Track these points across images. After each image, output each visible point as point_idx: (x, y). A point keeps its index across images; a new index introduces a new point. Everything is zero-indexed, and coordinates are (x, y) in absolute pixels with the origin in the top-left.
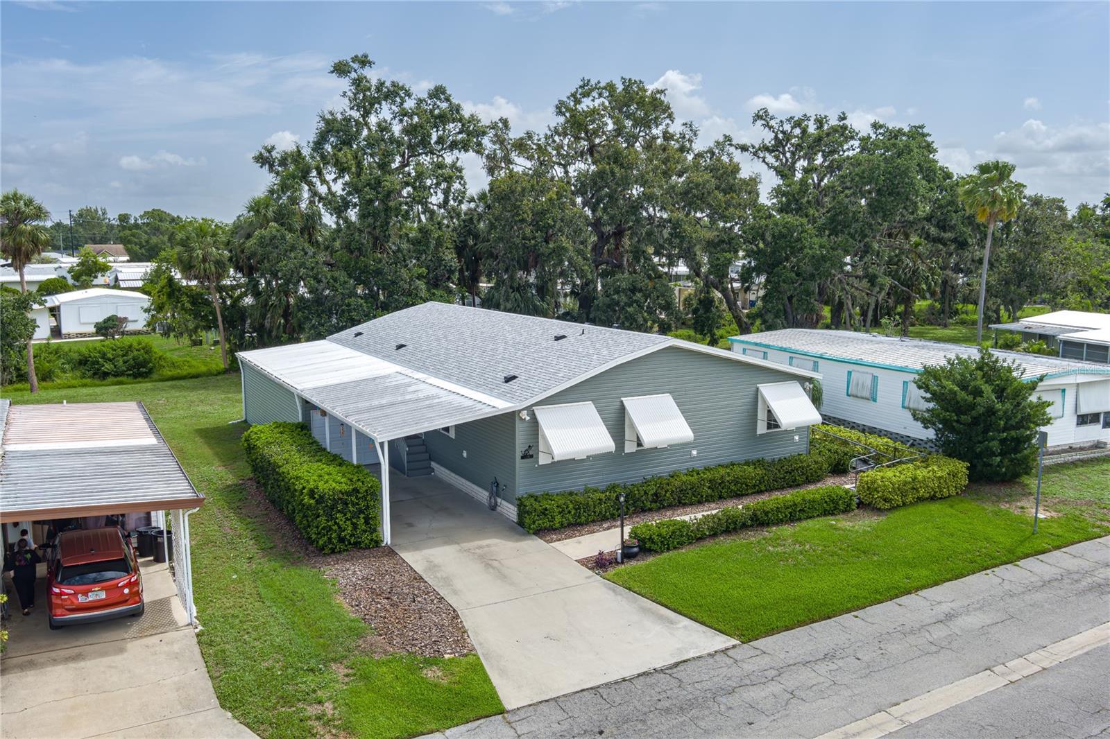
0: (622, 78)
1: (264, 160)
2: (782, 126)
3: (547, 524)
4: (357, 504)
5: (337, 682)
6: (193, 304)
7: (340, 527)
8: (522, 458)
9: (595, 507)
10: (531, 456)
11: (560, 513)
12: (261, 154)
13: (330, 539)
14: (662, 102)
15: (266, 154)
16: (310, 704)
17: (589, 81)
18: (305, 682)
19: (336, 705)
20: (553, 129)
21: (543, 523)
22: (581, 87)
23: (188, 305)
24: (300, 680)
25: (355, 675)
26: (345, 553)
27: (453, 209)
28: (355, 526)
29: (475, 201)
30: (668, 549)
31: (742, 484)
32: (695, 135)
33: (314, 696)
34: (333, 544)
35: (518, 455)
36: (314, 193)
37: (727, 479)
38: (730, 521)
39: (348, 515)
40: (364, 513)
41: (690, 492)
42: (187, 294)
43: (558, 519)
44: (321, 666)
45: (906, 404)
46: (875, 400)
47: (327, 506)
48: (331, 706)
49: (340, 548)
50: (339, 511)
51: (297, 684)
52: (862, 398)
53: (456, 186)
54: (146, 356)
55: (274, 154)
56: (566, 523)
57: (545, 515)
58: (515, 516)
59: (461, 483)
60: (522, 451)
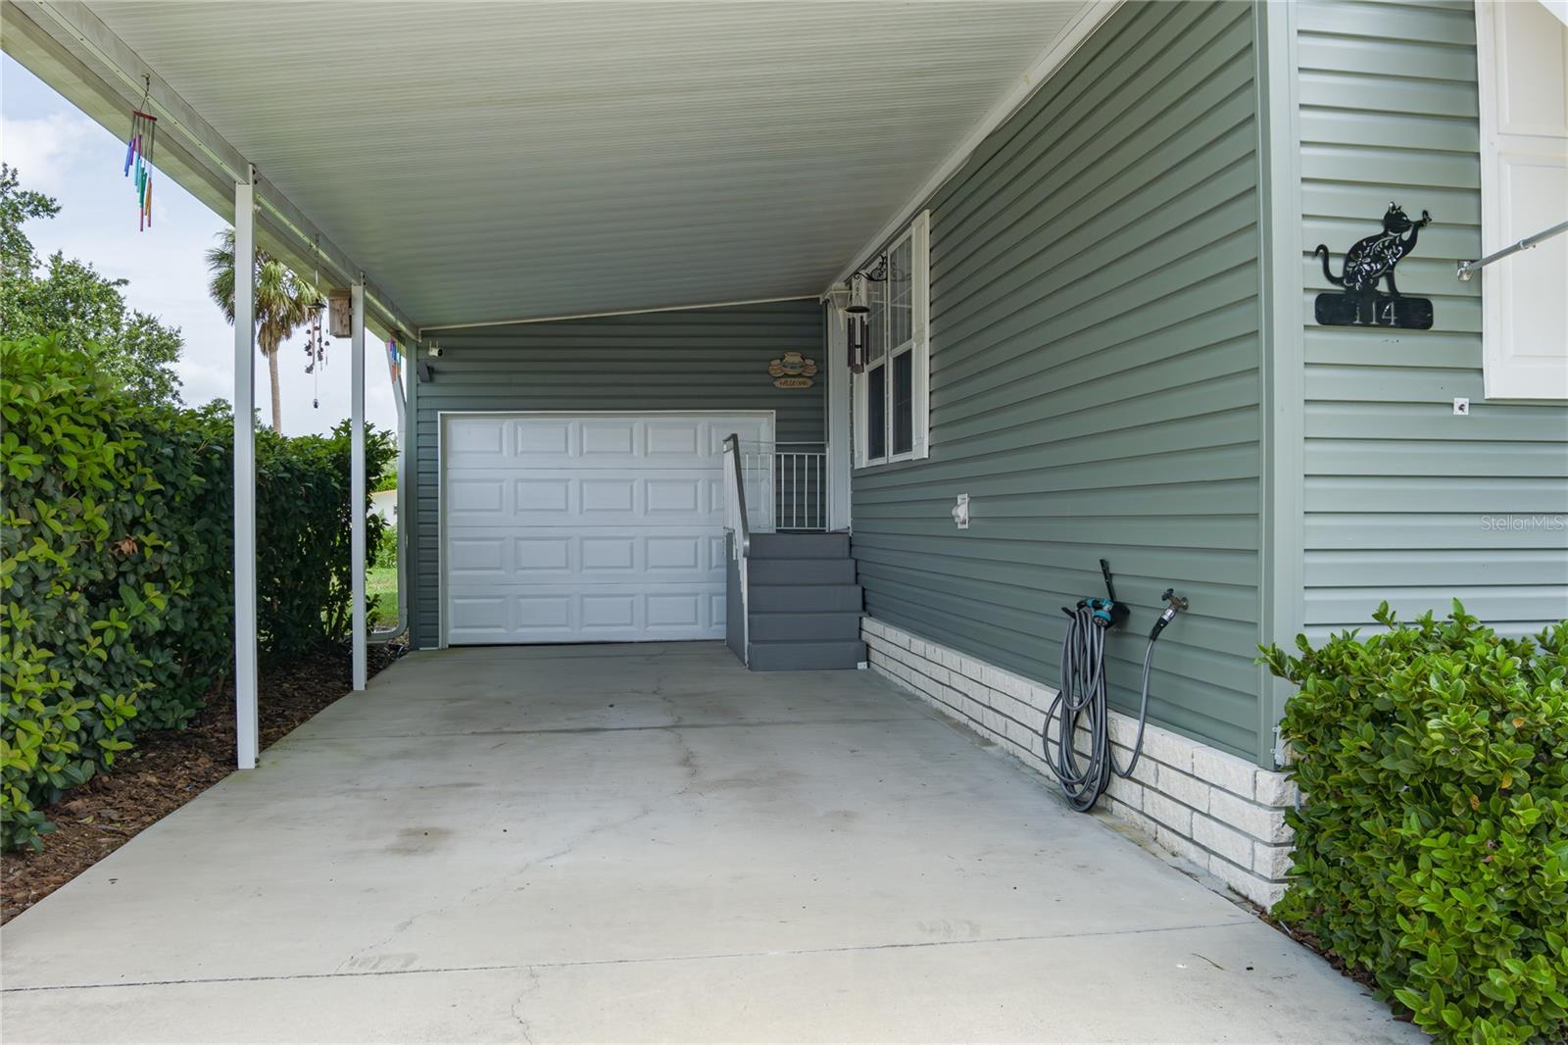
8: (1333, 311)
10: (1415, 314)
35: (1292, 283)
58: (1266, 854)
59: (944, 677)
60: (1322, 252)
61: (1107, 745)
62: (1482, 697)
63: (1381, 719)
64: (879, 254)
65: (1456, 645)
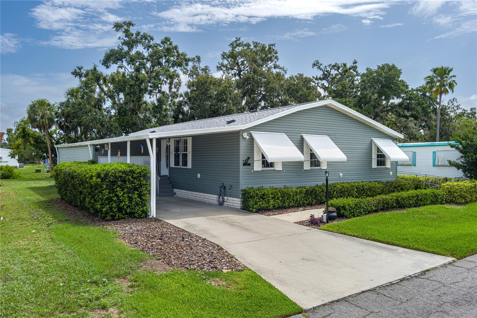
0: (253, 42)
1: (77, 74)
2: (326, 68)
3: (265, 205)
4: (133, 182)
5: (122, 291)
6: (35, 142)
7: (118, 199)
8: (244, 165)
9: (293, 197)
10: (249, 165)
11: (273, 198)
12: (75, 70)
13: (111, 208)
14: (274, 50)
15: (78, 71)
16: (93, 310)
17: (240, 38)
18: (88, 291)
19: (122, 309)
20: (221, 64)
21: (263, 204)
22: (235, 41)
23: (33, 142)
24: (81, 290)
25: (139, 286)
26: (122, 220)
27: (174, 93)
28: (130, 199)
29: (182, 96)
30: (354, 216)
31: (373, 191)
32: (286, 73)
33: (98, 302)
34: (114, 212)
35: (241, 163)
36: (102, 90)
37: (365, 187)
38: (385, 202)
39: (126, 190)
40: (138, 191)
41: (346, 193)
42: (32, 137)
43: (272, 202)
44: (104, 280)
45: (436, 164)
46: (415, 165)
47: (110, 181)
48: (117, 311)
49: (119, 216)
50: (119, 186)
51: (79, 293)
52: (407, 165)
53: (176, 80)
54: (10, 174)
55: (82, 71)
56: (276, 205)
57: (263, 199)
58: (239, 205)
59: (196, 196)
60: (243, 160)
61: (223, 199)
62: (254, 192)
63: (248, 193)
64: (180, 137)
65: (252, 189)
